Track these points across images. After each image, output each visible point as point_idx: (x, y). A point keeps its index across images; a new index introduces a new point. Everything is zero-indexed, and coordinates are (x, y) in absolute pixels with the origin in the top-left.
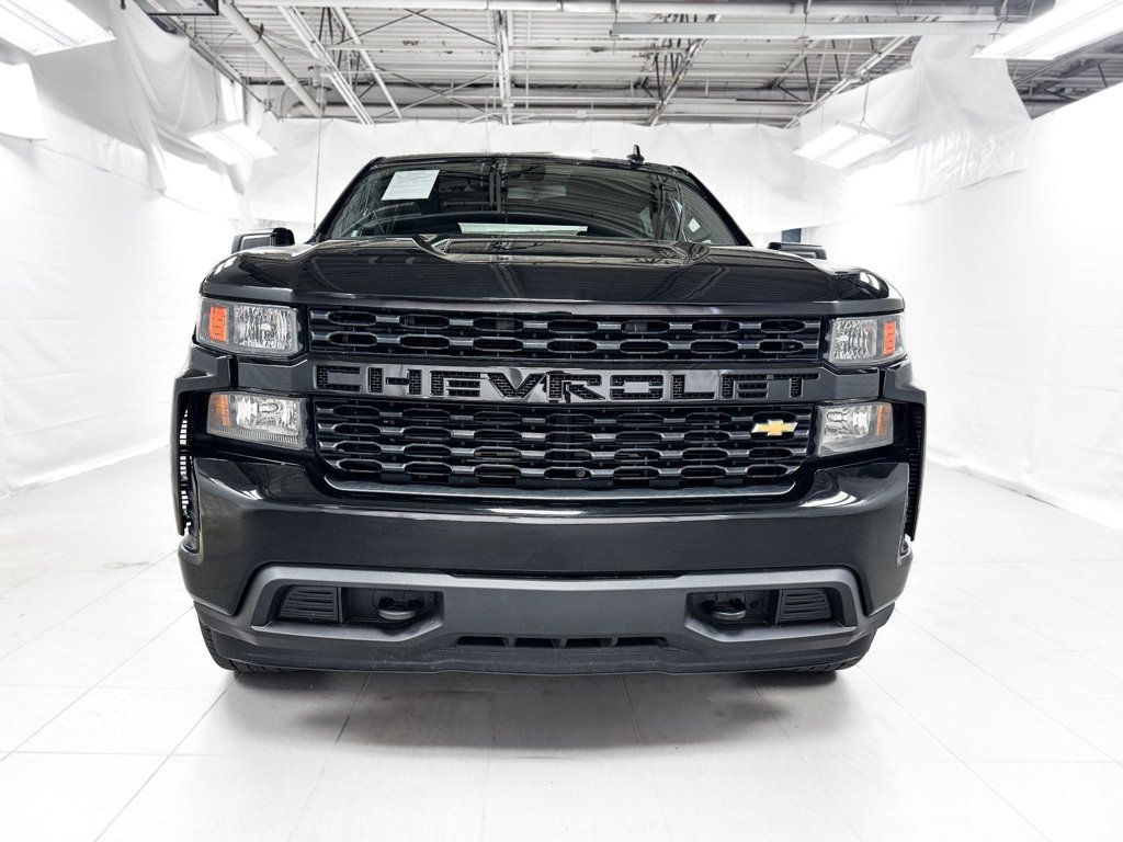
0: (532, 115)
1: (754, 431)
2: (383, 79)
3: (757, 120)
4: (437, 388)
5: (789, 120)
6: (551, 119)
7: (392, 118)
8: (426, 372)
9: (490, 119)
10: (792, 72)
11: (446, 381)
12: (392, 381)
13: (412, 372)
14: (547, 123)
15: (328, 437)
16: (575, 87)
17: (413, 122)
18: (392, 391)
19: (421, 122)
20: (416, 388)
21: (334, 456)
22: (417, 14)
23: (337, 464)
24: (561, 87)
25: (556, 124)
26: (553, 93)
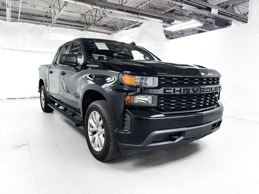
0: (56, 25)
1: (215, 96)
3: (104, 33)
4: (184, 92)
5: (111, 34)
6: (60, 27)
8: (182, 89)
9: (45, 25)
10: (110, 24)
11: (185, 90)
12: (177, 91)
13: (180, 89)
14: (59, 28)
15: (162, 103)
18: (176, 93)
20: (181, 92)
21: (162, 107)
23: (163, 108)
25: (61, 28)
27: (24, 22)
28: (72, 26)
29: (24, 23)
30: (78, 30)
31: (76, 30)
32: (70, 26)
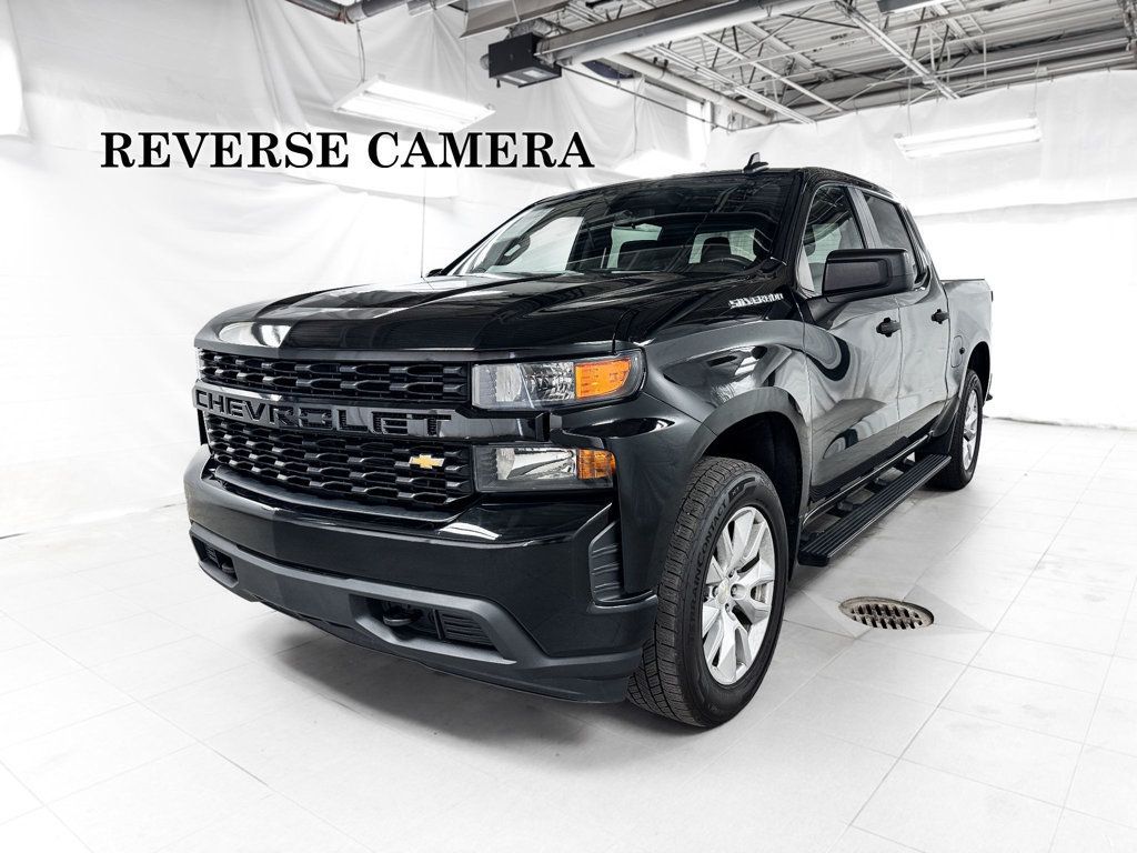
1: (411, 462)
2: (796, 83)
6: (1008, 83)
7: (829, 115)
16: (1059, 37)
17: (853, 114)
19: (861, 112)
22: (799, 17)
24: (1042, 41)
26: (1027, 50)
27: (857, 109)
28: (1033, 64)
29: (860, 112)
30: (1114, 72)
31: (1104, 73)
32: (1050, 66)
